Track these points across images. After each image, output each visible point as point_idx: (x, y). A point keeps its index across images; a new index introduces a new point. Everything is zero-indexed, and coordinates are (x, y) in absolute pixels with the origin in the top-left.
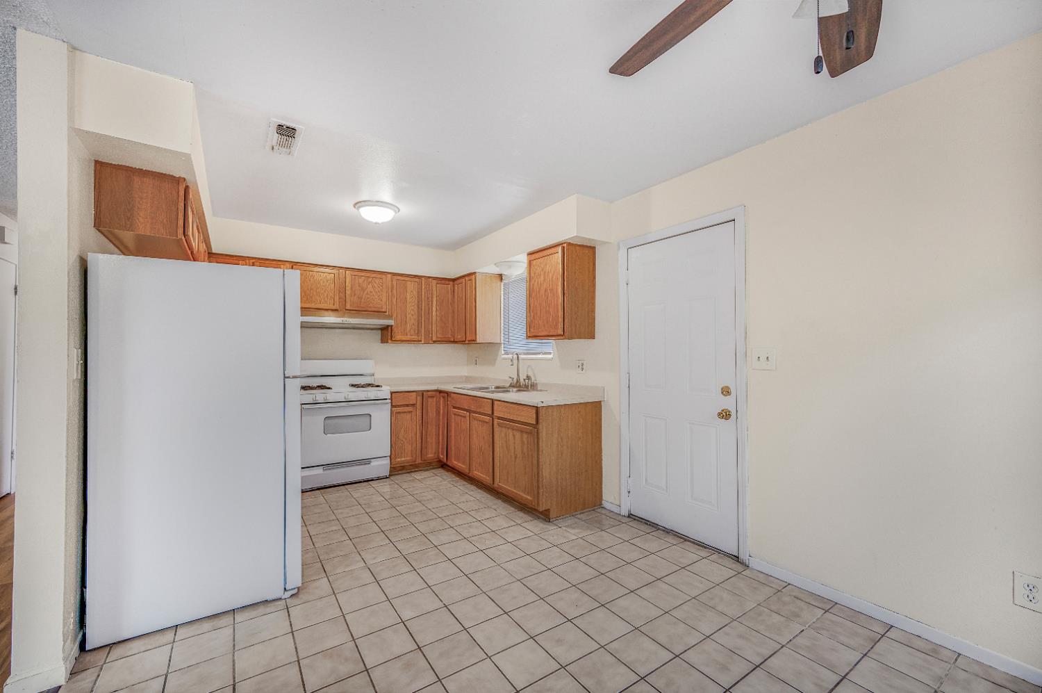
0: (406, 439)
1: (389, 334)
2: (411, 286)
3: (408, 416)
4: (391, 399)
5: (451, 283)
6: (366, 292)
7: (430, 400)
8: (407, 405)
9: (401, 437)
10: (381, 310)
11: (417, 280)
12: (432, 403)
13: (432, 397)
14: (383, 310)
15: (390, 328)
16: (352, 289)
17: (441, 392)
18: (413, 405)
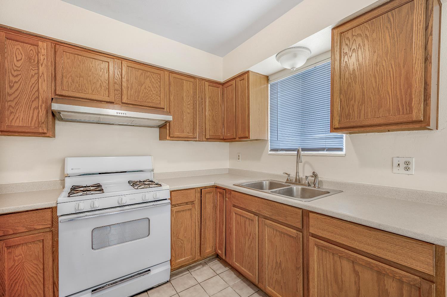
0: (185, 237)
1: (168, 131)
2: (187, 85)
3: (188, 214)
4: (171, 199)
5: (221, 86)
6: (143, 87)
7: (207, 196)
8: (187, 203)
9: (181, 236)
10: (159, 106)
11: (192, 80)
12: (209, 199)
13: (209, 193)
14: (162, 107)
15: (168, 124)
16: (127, 80)
17: (217, 187)
18: (192, 203)
